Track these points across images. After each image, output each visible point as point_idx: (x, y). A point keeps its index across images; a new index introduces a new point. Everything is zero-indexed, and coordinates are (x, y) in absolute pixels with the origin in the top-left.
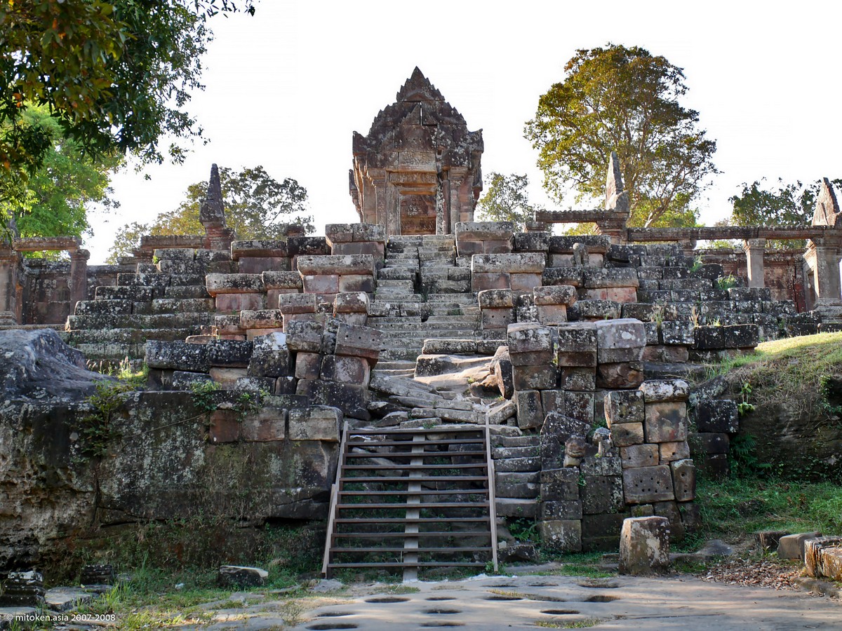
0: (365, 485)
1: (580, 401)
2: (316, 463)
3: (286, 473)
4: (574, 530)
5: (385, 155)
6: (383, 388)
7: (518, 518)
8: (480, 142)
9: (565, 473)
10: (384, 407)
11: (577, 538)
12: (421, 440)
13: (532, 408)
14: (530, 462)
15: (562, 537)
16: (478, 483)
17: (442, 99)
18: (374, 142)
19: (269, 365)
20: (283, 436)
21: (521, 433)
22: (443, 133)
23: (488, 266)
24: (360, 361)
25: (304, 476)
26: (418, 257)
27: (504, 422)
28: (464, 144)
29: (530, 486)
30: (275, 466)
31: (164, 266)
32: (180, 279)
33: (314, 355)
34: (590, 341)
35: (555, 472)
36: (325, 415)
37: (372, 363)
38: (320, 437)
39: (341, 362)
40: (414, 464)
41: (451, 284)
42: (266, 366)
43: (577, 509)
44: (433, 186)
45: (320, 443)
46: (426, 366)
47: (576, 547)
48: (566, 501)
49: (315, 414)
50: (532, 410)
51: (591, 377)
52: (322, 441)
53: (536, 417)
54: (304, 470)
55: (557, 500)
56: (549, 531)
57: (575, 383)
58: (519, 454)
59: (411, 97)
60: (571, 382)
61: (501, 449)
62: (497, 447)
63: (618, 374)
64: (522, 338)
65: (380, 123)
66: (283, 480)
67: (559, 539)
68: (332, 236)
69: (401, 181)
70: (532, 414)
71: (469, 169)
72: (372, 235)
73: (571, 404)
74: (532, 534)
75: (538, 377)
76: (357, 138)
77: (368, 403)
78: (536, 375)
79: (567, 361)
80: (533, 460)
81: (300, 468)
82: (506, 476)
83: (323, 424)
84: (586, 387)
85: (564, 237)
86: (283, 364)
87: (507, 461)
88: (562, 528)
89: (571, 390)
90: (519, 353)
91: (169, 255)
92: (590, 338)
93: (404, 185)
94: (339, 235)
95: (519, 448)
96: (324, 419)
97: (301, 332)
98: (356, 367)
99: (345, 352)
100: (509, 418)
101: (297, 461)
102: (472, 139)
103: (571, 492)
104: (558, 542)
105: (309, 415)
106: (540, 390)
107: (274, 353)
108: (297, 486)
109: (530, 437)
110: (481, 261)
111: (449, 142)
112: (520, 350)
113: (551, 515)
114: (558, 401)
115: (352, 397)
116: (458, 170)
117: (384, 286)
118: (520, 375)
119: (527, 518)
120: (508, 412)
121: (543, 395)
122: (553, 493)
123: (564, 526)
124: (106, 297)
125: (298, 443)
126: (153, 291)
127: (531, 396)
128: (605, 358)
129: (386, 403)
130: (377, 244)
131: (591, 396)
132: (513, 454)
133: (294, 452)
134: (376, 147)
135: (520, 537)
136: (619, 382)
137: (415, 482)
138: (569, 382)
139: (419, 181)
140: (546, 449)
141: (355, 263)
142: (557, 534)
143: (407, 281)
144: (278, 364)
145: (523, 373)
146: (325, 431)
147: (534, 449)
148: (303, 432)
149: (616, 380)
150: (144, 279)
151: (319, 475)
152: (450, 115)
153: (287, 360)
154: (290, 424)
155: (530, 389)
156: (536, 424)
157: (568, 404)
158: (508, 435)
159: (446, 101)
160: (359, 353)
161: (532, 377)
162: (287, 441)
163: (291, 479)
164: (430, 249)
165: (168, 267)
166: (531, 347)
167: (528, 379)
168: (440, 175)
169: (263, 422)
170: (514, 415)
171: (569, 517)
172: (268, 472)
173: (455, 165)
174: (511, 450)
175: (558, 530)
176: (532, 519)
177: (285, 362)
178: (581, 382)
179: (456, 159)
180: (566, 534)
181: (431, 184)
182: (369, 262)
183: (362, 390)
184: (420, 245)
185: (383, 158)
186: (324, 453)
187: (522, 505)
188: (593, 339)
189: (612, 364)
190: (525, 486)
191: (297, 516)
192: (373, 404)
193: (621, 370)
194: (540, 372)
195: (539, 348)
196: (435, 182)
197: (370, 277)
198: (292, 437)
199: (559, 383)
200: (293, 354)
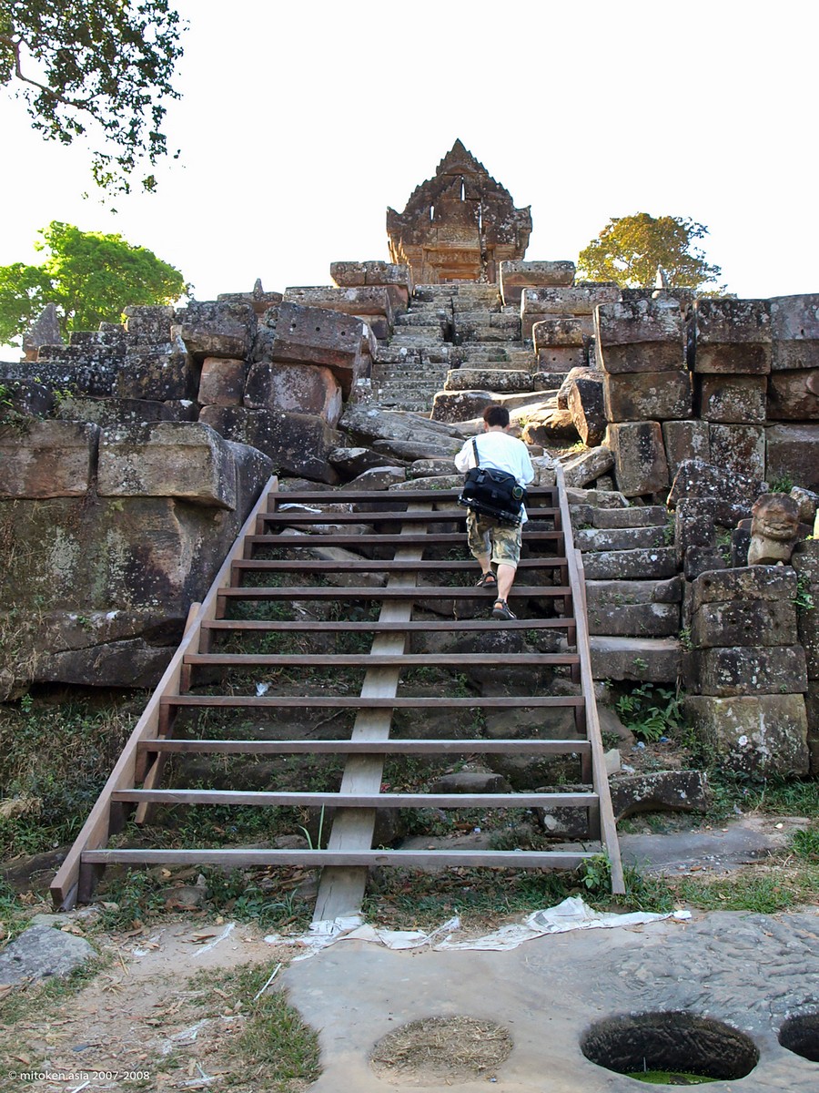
0: (296, 605)
1: (739, 442)
2: (159, 554)
3: (86, 576)
4: (791, 722)
5: (422, 231)
6: (364, 427)
7: (638, 684)
8: (529, 219)
9: (761, 578)
10: (361, 457)
11: (797, 740)
12: (425, 511)
13: (646, 455)
14: (654, 558)
15: (761, 740)
16: (542, 604)
17: (486, 173)
18: (410, 218)
19: (151, 380)
20: (84, 487)
21: (626, 502)
22: (488, 207)
23: (545, 305)
24: (318, 374)
25: (129, 583)
26: (452, 307)
27: (590, 484)
28: (510, 221)
29: (659, 610)
30: (62, 556)
31: (132, 325)
32: (149, 339)
33: (234, 362)
34: (759, 322)
35: (737, 574)
36: (185, 436)
37: (344, 379)
38: (171, 489)
39: (283, 375)
40: (401, 560)
41: (494, 332)
42: (145, 381)
43: (794, 666)
44: (477, 268)
45: (172, 504)
46: (449, 407)
47: (796, 765)
48: (767, 646)
49: (162, 436)
50: (647, 459)
51: (757, 396)
52: (174, 497)
53: (654, 474)
54: (130, 569)
55: (746, 644)
56: (728, 725)
57: (728, 407)
58: (628, 542)
59: (452, 169)
60: (720, 405)
61: (591, 533)
62: (581, 527)
63: (808, 392)
64: (625, 316)
65: (416, 198)
66: (77, 591)
67: (755, 744)
68: (338, 276)
69: (441, 261)
70: (647, 466)
71: (517, 248)
72: (391, 277)
73: (721, 448)
74: (673, 724)
75: (657, 395)
76: (391, 214)
77: (332, 450)
78: (653, 390)
79: (714, 363)
80: (659, 553)
81: (121, 561)
82: (606, 589)
83: (180, 460)
84: (748, 416)
85: (637, 290)
86: (175, 378)
87: (605, 555)
88: (762, 716)
89: (719, 422)
90: (619, 346)
91: (141, 313)
92: (759, 317)
93: (443, 266)
94: (348, 276)
95: (630, 531)
96: (183, 447)
97: (210, 319)
98: (310, 383)
99: (289, 355)
100: (601, 476)
101: (114, 545)
102: (520, 215)
103: (777, 625)
104: (752, 755)
105: (146, 437)
106: (661, 421)
107: (162, 358)
108: (110, 605)
109: (649, 509)
110: (535, 296)
111: (495, 218)
112: (622, 340)
113: (734, 683)
114: (697, 441)
115: (300, 437)
116: (504, 248)
117: (403, 334)
118: (622, 392)
119: (658, 685)
120: (598, 465)
121: (668, 430)
122: (735, 628)
123: (766, 710)
124: (51, 358)
125: (119, 504)
126: (110, 351)
127: (644, 431)
128: (785, 359)
129: (364, 450)
130: (397, 287)
131: (760, 432)
132: (615, 542)
133: (109, 524)
134: (411, 223)
135: (645, 729)
136: (809, 408)
137: (397, 601)
138: (716, 406)
139: (461, 261)
140: (694, 527)
141: (361, 299)
142: (749, 732)
143: (435, 328)
144: (166, 379)
145: (628, 386)
146: (183, 477)
147: (660, 532)
148: (132, 478)
149: (803, 403)
150: (103, 338)
151: (165, 579)
152: (495, 190)
153: (183, 370)
154: (102, 459)
155: (641, 418)
156: (654, 487)
157: (715, 447)
158: (602, 504)
159: (490, 176)
160: (315, 357)
161: (646, 395)
162: (92, 500)
163: (97, 590)
164: (468, 299)
165: (137, 326)
166: (644, 333)
167: (637, 398)
168: (484, 257)
169: (41, 452)
170: (610, 472)
171: (775, 686)
172: (44, 571)
173: (501, 243)
174: (611, 534)
175: (751, 721)
176: (669, 686)
177: (179, 373)
178: (740, 407)
179: (501, 235)
180: (772, 731)
181: (474, 265)
182: (381, 297)
183: (319, 426)
184: (455, 294)
185: (420, 234)
186: (180, 529)
187: (648, 654)
188: (765, 317)
189: (797, 371)
190: (647, 610)
191: (102, 679)
192: (340, 451)
193: (814, 383)
194: (660, 384)
195: (660, 336)
196: (478, 262)
197: (383, 319)
198: (105, 489)
199: (697, 408)
200: (197, 361)
